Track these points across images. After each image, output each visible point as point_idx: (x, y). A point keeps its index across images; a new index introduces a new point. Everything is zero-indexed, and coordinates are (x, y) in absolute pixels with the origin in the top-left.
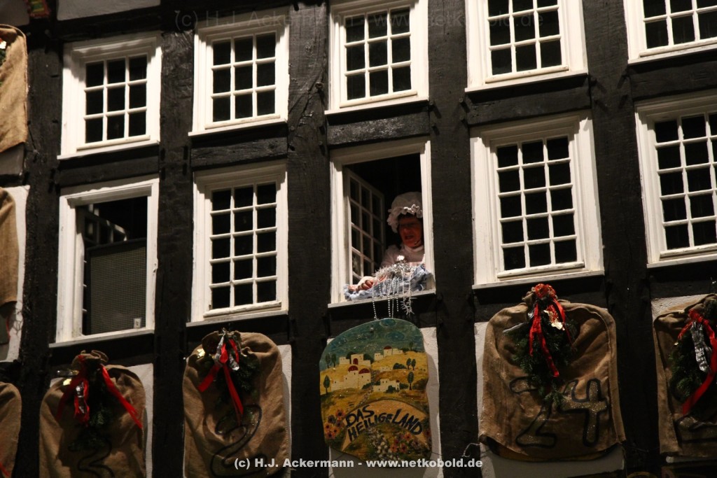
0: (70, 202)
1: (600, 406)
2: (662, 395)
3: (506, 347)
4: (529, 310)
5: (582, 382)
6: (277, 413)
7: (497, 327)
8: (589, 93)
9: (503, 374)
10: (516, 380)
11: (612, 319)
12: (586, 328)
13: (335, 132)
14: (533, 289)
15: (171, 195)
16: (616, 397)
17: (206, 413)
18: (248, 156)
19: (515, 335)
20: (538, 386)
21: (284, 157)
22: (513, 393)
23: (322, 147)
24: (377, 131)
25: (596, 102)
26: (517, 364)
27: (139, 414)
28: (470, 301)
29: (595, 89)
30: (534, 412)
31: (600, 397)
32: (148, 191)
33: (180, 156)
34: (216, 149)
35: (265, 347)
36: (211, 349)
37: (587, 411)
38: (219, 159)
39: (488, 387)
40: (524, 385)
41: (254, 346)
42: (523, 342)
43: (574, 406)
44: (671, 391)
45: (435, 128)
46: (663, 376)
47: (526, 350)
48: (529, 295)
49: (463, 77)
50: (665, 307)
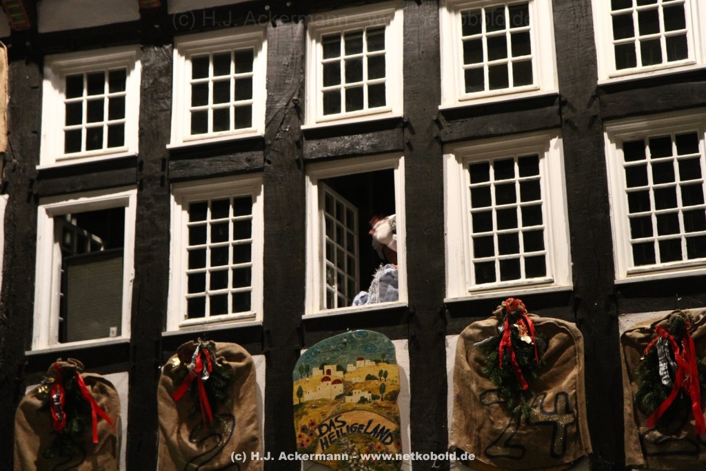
0: (48, 212)
1: (567, 419)
2: (628, 409)
3: (476, 360)
4: (499, 324)
5: (550, 395)
6: (250, 422)
7: (468, 340)
8: (560, 113)
9: (474, 387)
10: (485, 392)
11: (580, 334)
12: (554, 342)
13: (311, 147)
14: (504, 303)
15: (149, 206)
16: (583, 410)
17: (180, 422)
18: (225, 169)
19: (485, 348)
20: (507, 399)
21: (261, 170)
22: (482, 405)
23: (298, 161)
24: (352, 146)
25: (567, 121)
26: (487, 377)
27: (114, 422)
28: (442, 314)
29: (565, 109)
30: (503, 424)
31: (567, 410)
32: (125, 202)
33: (157, 168)
34: (193, 162)
35: (240, 357)
36: (185, 358)
37: (555, 424)
38: (197, 171)
39: (458, 399)
40: (494, 397)
41: (229, 356)
42: (493, 355)
43: (542, 418)
44: (637, 404)
45: (409, 144)
46: (630, 390)
47: (496, 363)
48: (500, 309)
49: (436, 95)
50: (632, 323)
